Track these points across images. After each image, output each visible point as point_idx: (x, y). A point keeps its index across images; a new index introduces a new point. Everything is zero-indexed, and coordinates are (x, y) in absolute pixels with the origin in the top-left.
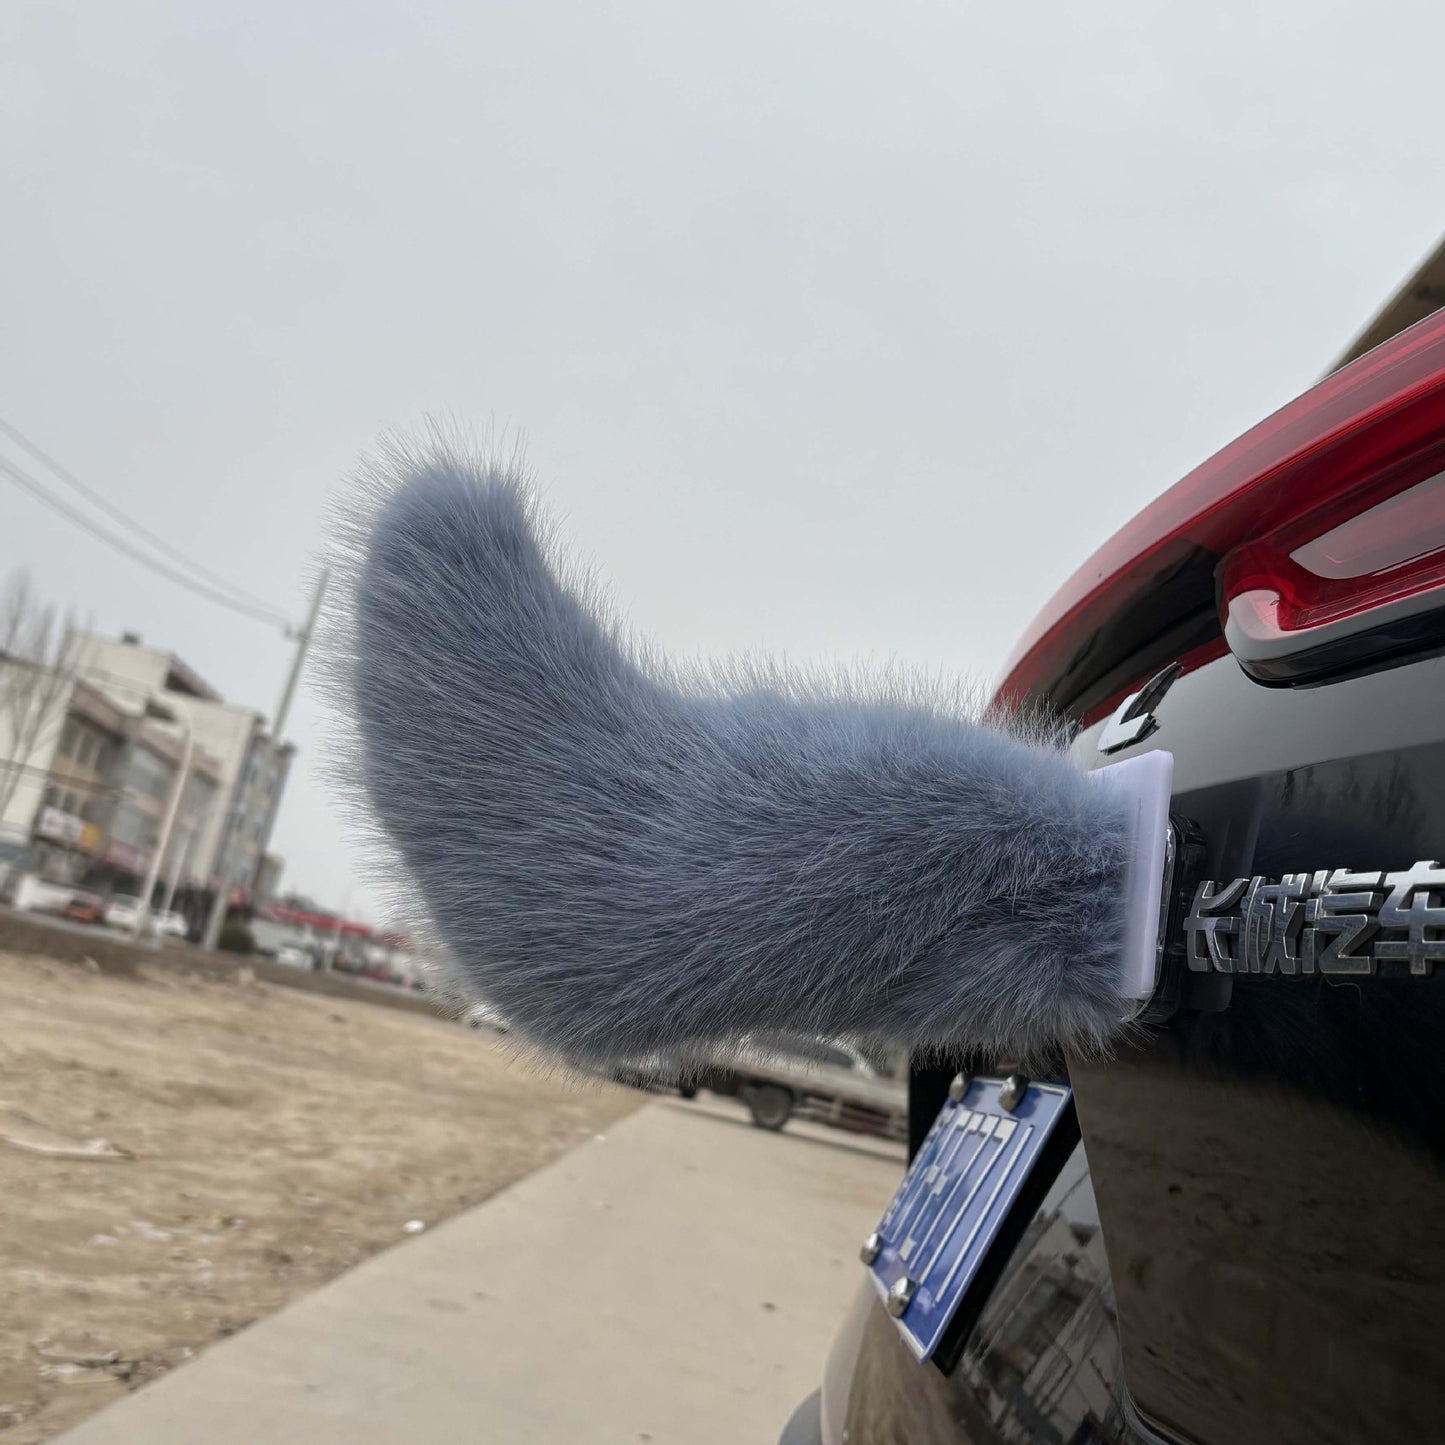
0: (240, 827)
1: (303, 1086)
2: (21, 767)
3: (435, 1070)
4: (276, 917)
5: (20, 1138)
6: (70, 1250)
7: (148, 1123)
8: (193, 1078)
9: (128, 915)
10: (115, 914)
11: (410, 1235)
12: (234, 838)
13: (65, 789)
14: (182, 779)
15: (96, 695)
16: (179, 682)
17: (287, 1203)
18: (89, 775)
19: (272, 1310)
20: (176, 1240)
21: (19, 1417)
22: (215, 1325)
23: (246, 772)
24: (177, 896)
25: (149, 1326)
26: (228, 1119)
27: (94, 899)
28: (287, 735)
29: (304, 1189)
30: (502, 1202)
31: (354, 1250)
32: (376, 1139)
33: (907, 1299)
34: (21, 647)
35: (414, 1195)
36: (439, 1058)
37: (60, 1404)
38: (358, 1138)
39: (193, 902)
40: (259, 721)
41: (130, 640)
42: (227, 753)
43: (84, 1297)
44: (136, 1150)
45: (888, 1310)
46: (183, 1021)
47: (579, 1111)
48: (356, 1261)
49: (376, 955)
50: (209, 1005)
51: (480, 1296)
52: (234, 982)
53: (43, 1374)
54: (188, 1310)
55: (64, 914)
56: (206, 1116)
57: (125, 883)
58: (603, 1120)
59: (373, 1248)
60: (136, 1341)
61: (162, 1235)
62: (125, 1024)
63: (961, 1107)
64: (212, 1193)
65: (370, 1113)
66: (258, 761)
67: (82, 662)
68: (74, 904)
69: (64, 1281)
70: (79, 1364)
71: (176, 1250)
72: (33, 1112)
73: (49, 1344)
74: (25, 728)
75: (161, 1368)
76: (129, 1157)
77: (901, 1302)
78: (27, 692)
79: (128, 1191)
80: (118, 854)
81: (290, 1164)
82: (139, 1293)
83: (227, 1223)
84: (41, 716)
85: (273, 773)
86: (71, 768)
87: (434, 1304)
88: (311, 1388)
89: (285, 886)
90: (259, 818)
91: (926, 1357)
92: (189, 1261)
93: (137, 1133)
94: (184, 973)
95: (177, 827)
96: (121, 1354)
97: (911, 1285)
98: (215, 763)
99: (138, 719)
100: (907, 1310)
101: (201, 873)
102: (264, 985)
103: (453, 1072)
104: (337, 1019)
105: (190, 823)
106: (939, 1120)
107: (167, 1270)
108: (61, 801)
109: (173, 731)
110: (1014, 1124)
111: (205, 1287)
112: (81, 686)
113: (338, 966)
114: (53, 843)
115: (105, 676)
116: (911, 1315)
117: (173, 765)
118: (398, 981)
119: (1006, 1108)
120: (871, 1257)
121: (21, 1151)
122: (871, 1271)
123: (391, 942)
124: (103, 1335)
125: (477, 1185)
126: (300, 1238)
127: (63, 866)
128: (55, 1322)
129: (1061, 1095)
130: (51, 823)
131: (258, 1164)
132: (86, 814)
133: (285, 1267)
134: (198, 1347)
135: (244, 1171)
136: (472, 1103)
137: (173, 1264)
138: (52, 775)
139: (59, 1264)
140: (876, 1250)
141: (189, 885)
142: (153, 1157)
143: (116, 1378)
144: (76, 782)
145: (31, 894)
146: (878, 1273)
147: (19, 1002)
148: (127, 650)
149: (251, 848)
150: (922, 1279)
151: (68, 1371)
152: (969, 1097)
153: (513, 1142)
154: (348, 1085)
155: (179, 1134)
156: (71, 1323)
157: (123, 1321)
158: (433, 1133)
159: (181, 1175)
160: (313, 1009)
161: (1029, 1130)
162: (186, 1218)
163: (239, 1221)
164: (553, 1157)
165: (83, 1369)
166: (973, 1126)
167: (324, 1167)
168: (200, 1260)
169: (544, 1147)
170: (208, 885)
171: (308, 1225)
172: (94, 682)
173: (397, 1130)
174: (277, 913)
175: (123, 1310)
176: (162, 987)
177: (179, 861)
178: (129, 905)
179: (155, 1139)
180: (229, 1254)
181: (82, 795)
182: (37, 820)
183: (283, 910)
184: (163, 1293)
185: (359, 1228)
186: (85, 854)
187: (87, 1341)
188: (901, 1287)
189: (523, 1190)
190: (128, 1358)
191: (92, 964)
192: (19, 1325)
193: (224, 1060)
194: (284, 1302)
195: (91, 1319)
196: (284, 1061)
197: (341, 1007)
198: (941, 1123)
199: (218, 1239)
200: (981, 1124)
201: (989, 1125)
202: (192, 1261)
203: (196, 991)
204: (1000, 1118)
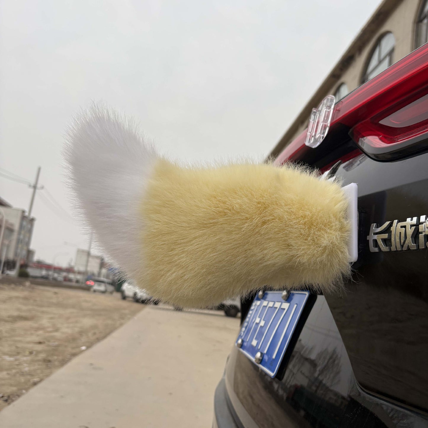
0: (21, 242)
1: (48, 313)
3: (85, 305)
4: (34, 266)
7: (4, 328)
8: (16, 314)
11: (83, 351)
12: (20, 246)
14: (3, 230)
17: (48, 345)
19: (47, 376)
20: (16, 360)
22: (31, 383)
23: (21, 227)
24: (5, 263)
25: (11, 385)
26: (28, 324)
28: (33, 215)
29: (52, 341)
30: (109, 339)
31: (68, 356)
32: (71, 325)
33: (261, 358)
35: (84, 339)
36: (86, 301)
38: (66, 325)
39: (9, 264)
40: (23, 212)
42: (16, 222)
45: (255, 363)
46: (10, 298)
47: (127, 311)
48: (69, 360)
50: (18, 293)
54: (22, 379)
56: (21, 324)
58: (134, 313)
59: (74, 355)
60: (8, 390)
61: (12, 359)
63: (262, 300)
64: (25, 345)
65: (68, 318)
66: (25, 223)
71: (17, 363)
75: (16, 397)
77: (259, 360)
81: (47, 334)
82: (7, 376)
83: (31, 353)
85: (29, 226)
88: (62, 397)
90: (27, 239)
91: (274, 376)
94: (9, 284)
95: (3, 244)
96: (4, 394)
97: (262, 355)
98: (12, 225)
100: (261, 361)
101: (11, 256)
102: (33, 286)
104: (56, 293)
105: (6, 242)
106: (254, 304)
107: (14, 368)
110: (288, 304)
111: (27, 372)
116: (263, 362)
118: (71, 281)
119: (284, 299)
120: (240, 346)
122: (241, 350)
123: (70, 270)
125: (101, 334)
126: (53, 355)
129: (306, 294)
131: (38, 335)
133: (49, 363)
134: (27, 389)
136: (96, 312)
137: (16, 366)
140: (241, 344)
141: (8, 260)
142: (6, 337)
143: (3, 401)
146: (243, 349)
149: (25, 248)
150: (265, 352)
152: (264, 297)
153: (109, 322)
154: (61, 311)
155: (13, 330)
157: (4, 385)
158: (87, 322)
159: (16, 341)
160: (48, 291)
161: (295, 306)
162: (18, 353)
163: (34, 352)
164: (121, 325)
166: (271, 304)
167: (57, 334)
168: (24, 365)
169: (118, 322)
170: (14, 259)
171: (54, 350)
173: (76, 322)
175: (3, 382)
176: (4, 289)
177: (4, 253)
179: (6, 332)
180: (33, 361)
183: (36, 265)
184: (14, 375)
185: (70, 350)
188: (258, 355)
189: (114, 334)
190: (6, 395)
193: (24, 308)
194: (50, 373)
196: (42, 306)
197: (56, 290)
198: (256, 305)
199: (29, 358)
200: (274, 304)
201: (278, 305)
202: (22, 365)
203: (14, 289)
204: (282, 302)
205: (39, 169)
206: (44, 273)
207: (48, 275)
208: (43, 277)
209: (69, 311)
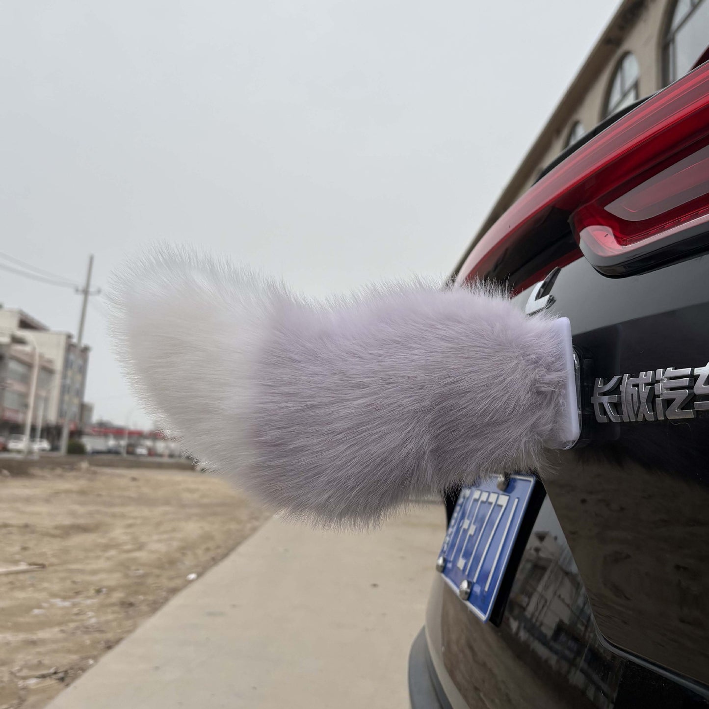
0: (69, 392)
1: (123, 516)
3: (187, 496)
4: (94, 434)
6: (21, 620)
7: (49, 548)
8: (68, 521)
9: (20, 445)
10: (12, 445)
11: (191, 582)
12: (67, 398)
14: (36, 372)
16: (26, 324)
17: (127, 576)
19: (130, 632)
20: (74, 605)
22: (102, 645)
23: (67, 364)
24: (43, 430)
25: (69, 651)
26: (88, 539)
27: (1, 439)
28: (85, 342)
29: (133, 568)
30: (233, 557)
31: (164, 594)
32: (165, 536)
33: (469, 590)
35: (189, 561)
36: (189, 490)
37: (32, 699)
38: (155, 537)
39: (51, 432)
40: (69, 337)
42: (56, 356)
43: (34, 643)
44: (46, 563)
45: (460, 598)
46: (57, 493)
48: (166, 600)
50: (69, 483)
51: (234, 606)
52: (79, 469)
53: (20, 686)
54: (87, 640)
56: (78, 540)
57: (15, 429)
59: (174, 591)
60: (66, 660)
61: (67, 604)
62: (28, 500)
63: (473, 488)
64: (88, 578)
65: (159, 524)
66: (72, 357)
69: (22, 636)
70: (38, 677)
71: (75, 610)
73: (20, 670)
75: (79, 672)
76: (43, 566)
77: (466, 593)
79: (46, 585)
80: (9, 415)
81: (124, 556)
82: (61, 636)
83: (98, 591)
85: (80, 362)
87: (211, 614)
88: (157, 668)
89: (96, 417)
90: (77, 385)
91: (486, 621)
92: (82, 614)
93: (43, 554)
94: (53, 469)
95: (37, 397)
96: (57, 668)
97: (470, 584)
98: (50, 361)
99: (8, 346)
100: (469, 596)
101: (52, 417)
102: (94, 468)
103: (196, 496)
104: (134, 479)
105: (43, 393)
106: (462, 494)
107: (73, 621)
109: (27, 349)
110: (507, 498)
111: (94, 626)
116: (472, 598)
117: (30, 366)
118: (161, 456)
119: (501, 490)
120: (442, 569)
122: (443, 576)
123: (155, 436)
124: (46, 661)
125: (219, 551)
126: (136, 593)
128: (21, 658)
129: (530, 481)
131: (108, 559)
133: (132, 608)
134: (96, 658)
135: (101, 564)
136: (208, 510)
137: (74, 617)
139: (17, 628)
140: (444, 565)
141: (47, 424)
142: (52, 565)
143: (57, 681)
146: (447, 575)
149: (76, 401)
150: (475, 580)
151: (32, 682)
152: (475, 484)
153: (233, 526)
154: (146, 512)
155: (66, 551)
156: (29, 657)
157: (55, 651)
158: (192, 529)
159: (71, 571)
160: (121, 476)
161: (517, 500)
162: (77, 593)
163: (104, 590)
164: (254, 530)
165: (40, 680)
166: (484, 497)
167: (142, 555)
168: (88, 613)
169: (249, 526)
170: (57, 423)
171: (138, 585)
173: (174, 530)
174: (94, 431)
175: (54, 646)
176: (43, 478)
177: (41, 413)
178: (19, 439)
179: (54, 556)
180: (102, 607)
183: (96, 429)
184: (73, 633)
185: (165, 582)
187: (40, 664)
188: (465, 585)
189: (242, 549)
190: (62, 670)
191: (5, 472)
192: (3, 663)
193: (81, 510)
194: (134, 627)
195: (39, 653)
196: (111, 505)
197: (134, 473)
198: (465, 496)
199: (95, 601)
200: (488, 497)
201: (493, 498)
202: (84, 614)
203: (61, 476)
204: (499, 495)
205: (91, 259)
206: (112, 443)
207: (120, 446)
208: (110, 452)
209: (159, 511)
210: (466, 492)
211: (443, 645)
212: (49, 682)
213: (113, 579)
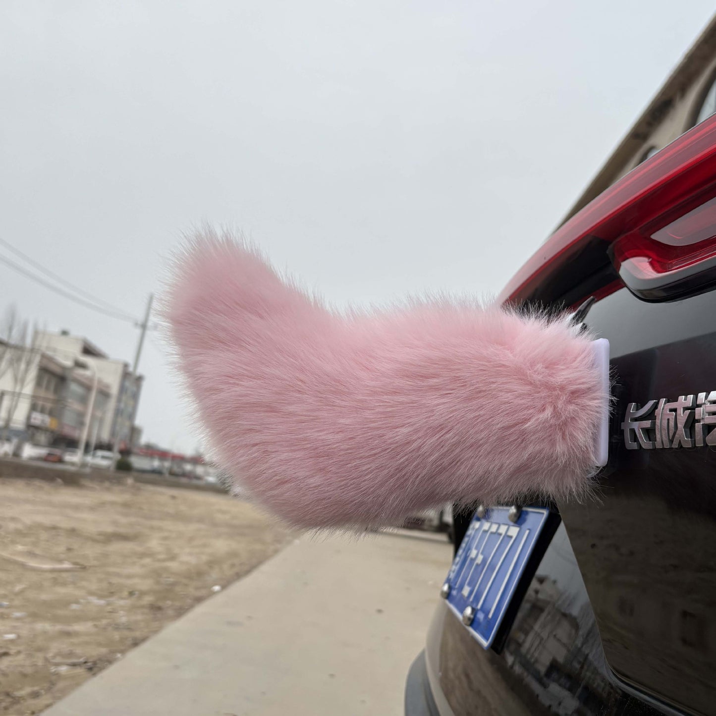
0: (122, 415)
1: (160, 529)
2: (19, 394)
3: (219, 517)
4: (141, 454)
5: (33, 563)
6: (60, 612)
7: (91, 551)
8: (110, 529)
9: (74, 458)
10: (68, 458)
11: (215, 593)
12: (119, 420)
13: (40, 403)
14: (94, 394)
15: (51, 359)
16: (88, 351)
17: (158, 583)
18: (51, 396)
19: (156, 632)
20: (108, 604)
21: (43, 692)
22: (129, 642)
23: (122, 389)
24: (95, 447)
25: (99, 645)
26: (128, 547)
27: (57, 451)
28: (140, 371)
29: (165, 576)
30: (255, 574)
31: (189, 601)
32: (196, 550)
33: (472, 616)
34: (14, 339)
35: (215, 574)
36: (221, 511)
37: (61, 685)
40: (126, 366)
41: (65, 333)
42: (113, 381)
43: (68, 634)
44: (87, 564)
45: (463, 624)
46: (103, 504)
48: (191, 607)
49: (188, 467)
50: (115, 496)
51: (250, 618)
52: (125, 484)
53: (52, 671)
54: (116, 636)
55: (45, 459)
56: (116, 547)
57: (71, 444)
59: (199, 600)
60: (94, 652)
61: (102, 602)
62: (77, 508)
63: (483, 521)
64: (124, 581)
65: (191, 539)
66: (127, 384)
67: (43, 344)
68: (49, 455)
69: (59, 627)
70: (68, 665)
71: (109, 608)
72: (38, 551)
73: (54, 657)
74: (20, 376)
75: (106, 663)
76: (84, 568)
77: (469, 619)
78: (19, 360)
79: (84, 583)
80: (67, 431)
81: (157, 565)
82: (94, 630)
83: (131, 594)
84: (26, 370)
85: (135, 389)
86: (42, 393)
87: (230, 623)
88: (177, 667)
89: (144, 439)
90: (130, 409)
91: (488, 646)
92: (115, 613)
93: (86, 556)
94: (102, 482)
95: (93, 417)
96: (88, 658)
97: (474, 611)
98: (108, 386)
99: (71, 369)
100: (472, 622)
101: (105, 436)
102: (139, 484)
103: (227, 517)
104: (173, 497)
105: (99, 414)
106: (471, 526)
107: (105, 617)
108: (39, 408)
109: (88, 373)
110: (518, 529)
111: (124, 624)
112: (44, 356)
113: (172, 474)
114: (37, 428)
115: (55, 350)
116: (475, 625)
117: (88, 388)
119: (512, 521)
120: (446, 595)
121: (34, 569)
122: (447, 602)
123: (197, 460)
124: (78, 651)
125: (243, 567)
126: (165, 598)
127: (43, 438)
128: (55, 647)
129: (543, 514)
130: (35, 419)
131: (143, 566)
132: (51, 414)
133: (159, 612)
134: (123, 652)
135: (136, 570)
136: (237, 530)
137: (107, 614)
138: (34, 398)
139: (55, 619)
140: (448, 591)
141: (101, 442)
142: (94, 566)
143: (86, 670)
144: (46, 399)
145: (29, 451)
146: (451, 601)
147: (27, 501)
148: (63, 338)
149: (127, 424)
150: (479, 607)
151: (63, 669)
152: (486, 515)
153: (258, 547)
154: (181, 527)
155: (106, 555)
156: (63, 646)
157: (87, 643)
158: (221, 546)
159: (109, 573)
160: (162, 494)
161: (527, 532)
162: (112, 594)
163: (137, 593)
164: (276, 551)
165: (72, 667)
166: (494, 528)
167: (173, 565)
168: (120, 612)
169: (272, 547)
170: (109, 441)
171: (168, 591)
172: (50, 353)
173: (205, 546)
175: (87, 639)
176: (92, 489)
177: (95, 432)
178: (74, 453)
179: (95, 558)
180: (133, 609)
181: (49, 405)
182: (29, 418)
183: (143, 450)
184: (105, 629)
185: (192, 591)
186: (52, 432)
187: (71, 654)
188: (468, 611)
189: (265, 568)
190: (91, 660)
191: (59, 480)
192: (40, 650)
193: (123, 520)
194: (160, 628)
195: (72, 644)
196: (151, 518)
197: (174, 492)
198: (473, 528)
199: (128, 602)
200: (498, 529)
201: (503, 529)
202: (117, 612)
203: (108, 489)
204: (509, 526)
205: (151, 298)
206: (156, 463)
207: (162, 468)
208: (154, 471)
209: (192, 528)
210: (475, 525)
211: (440, 670)
212: (79, 671)
213: (145, 585)
